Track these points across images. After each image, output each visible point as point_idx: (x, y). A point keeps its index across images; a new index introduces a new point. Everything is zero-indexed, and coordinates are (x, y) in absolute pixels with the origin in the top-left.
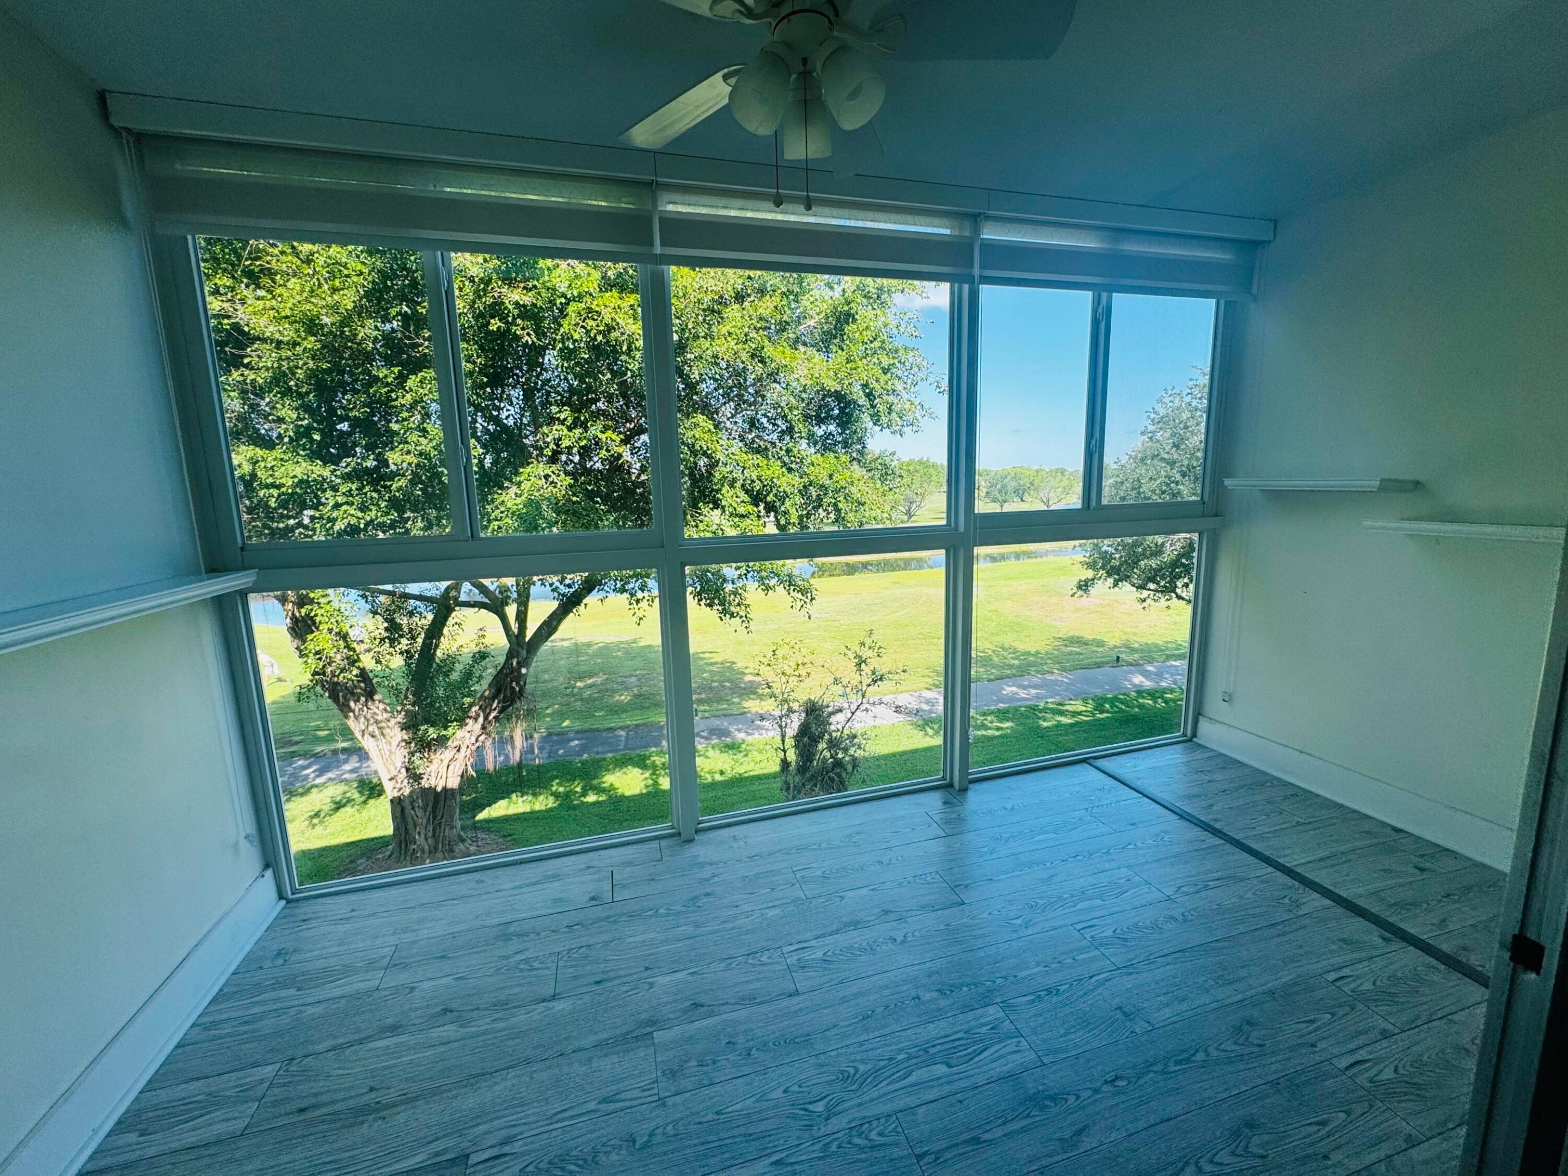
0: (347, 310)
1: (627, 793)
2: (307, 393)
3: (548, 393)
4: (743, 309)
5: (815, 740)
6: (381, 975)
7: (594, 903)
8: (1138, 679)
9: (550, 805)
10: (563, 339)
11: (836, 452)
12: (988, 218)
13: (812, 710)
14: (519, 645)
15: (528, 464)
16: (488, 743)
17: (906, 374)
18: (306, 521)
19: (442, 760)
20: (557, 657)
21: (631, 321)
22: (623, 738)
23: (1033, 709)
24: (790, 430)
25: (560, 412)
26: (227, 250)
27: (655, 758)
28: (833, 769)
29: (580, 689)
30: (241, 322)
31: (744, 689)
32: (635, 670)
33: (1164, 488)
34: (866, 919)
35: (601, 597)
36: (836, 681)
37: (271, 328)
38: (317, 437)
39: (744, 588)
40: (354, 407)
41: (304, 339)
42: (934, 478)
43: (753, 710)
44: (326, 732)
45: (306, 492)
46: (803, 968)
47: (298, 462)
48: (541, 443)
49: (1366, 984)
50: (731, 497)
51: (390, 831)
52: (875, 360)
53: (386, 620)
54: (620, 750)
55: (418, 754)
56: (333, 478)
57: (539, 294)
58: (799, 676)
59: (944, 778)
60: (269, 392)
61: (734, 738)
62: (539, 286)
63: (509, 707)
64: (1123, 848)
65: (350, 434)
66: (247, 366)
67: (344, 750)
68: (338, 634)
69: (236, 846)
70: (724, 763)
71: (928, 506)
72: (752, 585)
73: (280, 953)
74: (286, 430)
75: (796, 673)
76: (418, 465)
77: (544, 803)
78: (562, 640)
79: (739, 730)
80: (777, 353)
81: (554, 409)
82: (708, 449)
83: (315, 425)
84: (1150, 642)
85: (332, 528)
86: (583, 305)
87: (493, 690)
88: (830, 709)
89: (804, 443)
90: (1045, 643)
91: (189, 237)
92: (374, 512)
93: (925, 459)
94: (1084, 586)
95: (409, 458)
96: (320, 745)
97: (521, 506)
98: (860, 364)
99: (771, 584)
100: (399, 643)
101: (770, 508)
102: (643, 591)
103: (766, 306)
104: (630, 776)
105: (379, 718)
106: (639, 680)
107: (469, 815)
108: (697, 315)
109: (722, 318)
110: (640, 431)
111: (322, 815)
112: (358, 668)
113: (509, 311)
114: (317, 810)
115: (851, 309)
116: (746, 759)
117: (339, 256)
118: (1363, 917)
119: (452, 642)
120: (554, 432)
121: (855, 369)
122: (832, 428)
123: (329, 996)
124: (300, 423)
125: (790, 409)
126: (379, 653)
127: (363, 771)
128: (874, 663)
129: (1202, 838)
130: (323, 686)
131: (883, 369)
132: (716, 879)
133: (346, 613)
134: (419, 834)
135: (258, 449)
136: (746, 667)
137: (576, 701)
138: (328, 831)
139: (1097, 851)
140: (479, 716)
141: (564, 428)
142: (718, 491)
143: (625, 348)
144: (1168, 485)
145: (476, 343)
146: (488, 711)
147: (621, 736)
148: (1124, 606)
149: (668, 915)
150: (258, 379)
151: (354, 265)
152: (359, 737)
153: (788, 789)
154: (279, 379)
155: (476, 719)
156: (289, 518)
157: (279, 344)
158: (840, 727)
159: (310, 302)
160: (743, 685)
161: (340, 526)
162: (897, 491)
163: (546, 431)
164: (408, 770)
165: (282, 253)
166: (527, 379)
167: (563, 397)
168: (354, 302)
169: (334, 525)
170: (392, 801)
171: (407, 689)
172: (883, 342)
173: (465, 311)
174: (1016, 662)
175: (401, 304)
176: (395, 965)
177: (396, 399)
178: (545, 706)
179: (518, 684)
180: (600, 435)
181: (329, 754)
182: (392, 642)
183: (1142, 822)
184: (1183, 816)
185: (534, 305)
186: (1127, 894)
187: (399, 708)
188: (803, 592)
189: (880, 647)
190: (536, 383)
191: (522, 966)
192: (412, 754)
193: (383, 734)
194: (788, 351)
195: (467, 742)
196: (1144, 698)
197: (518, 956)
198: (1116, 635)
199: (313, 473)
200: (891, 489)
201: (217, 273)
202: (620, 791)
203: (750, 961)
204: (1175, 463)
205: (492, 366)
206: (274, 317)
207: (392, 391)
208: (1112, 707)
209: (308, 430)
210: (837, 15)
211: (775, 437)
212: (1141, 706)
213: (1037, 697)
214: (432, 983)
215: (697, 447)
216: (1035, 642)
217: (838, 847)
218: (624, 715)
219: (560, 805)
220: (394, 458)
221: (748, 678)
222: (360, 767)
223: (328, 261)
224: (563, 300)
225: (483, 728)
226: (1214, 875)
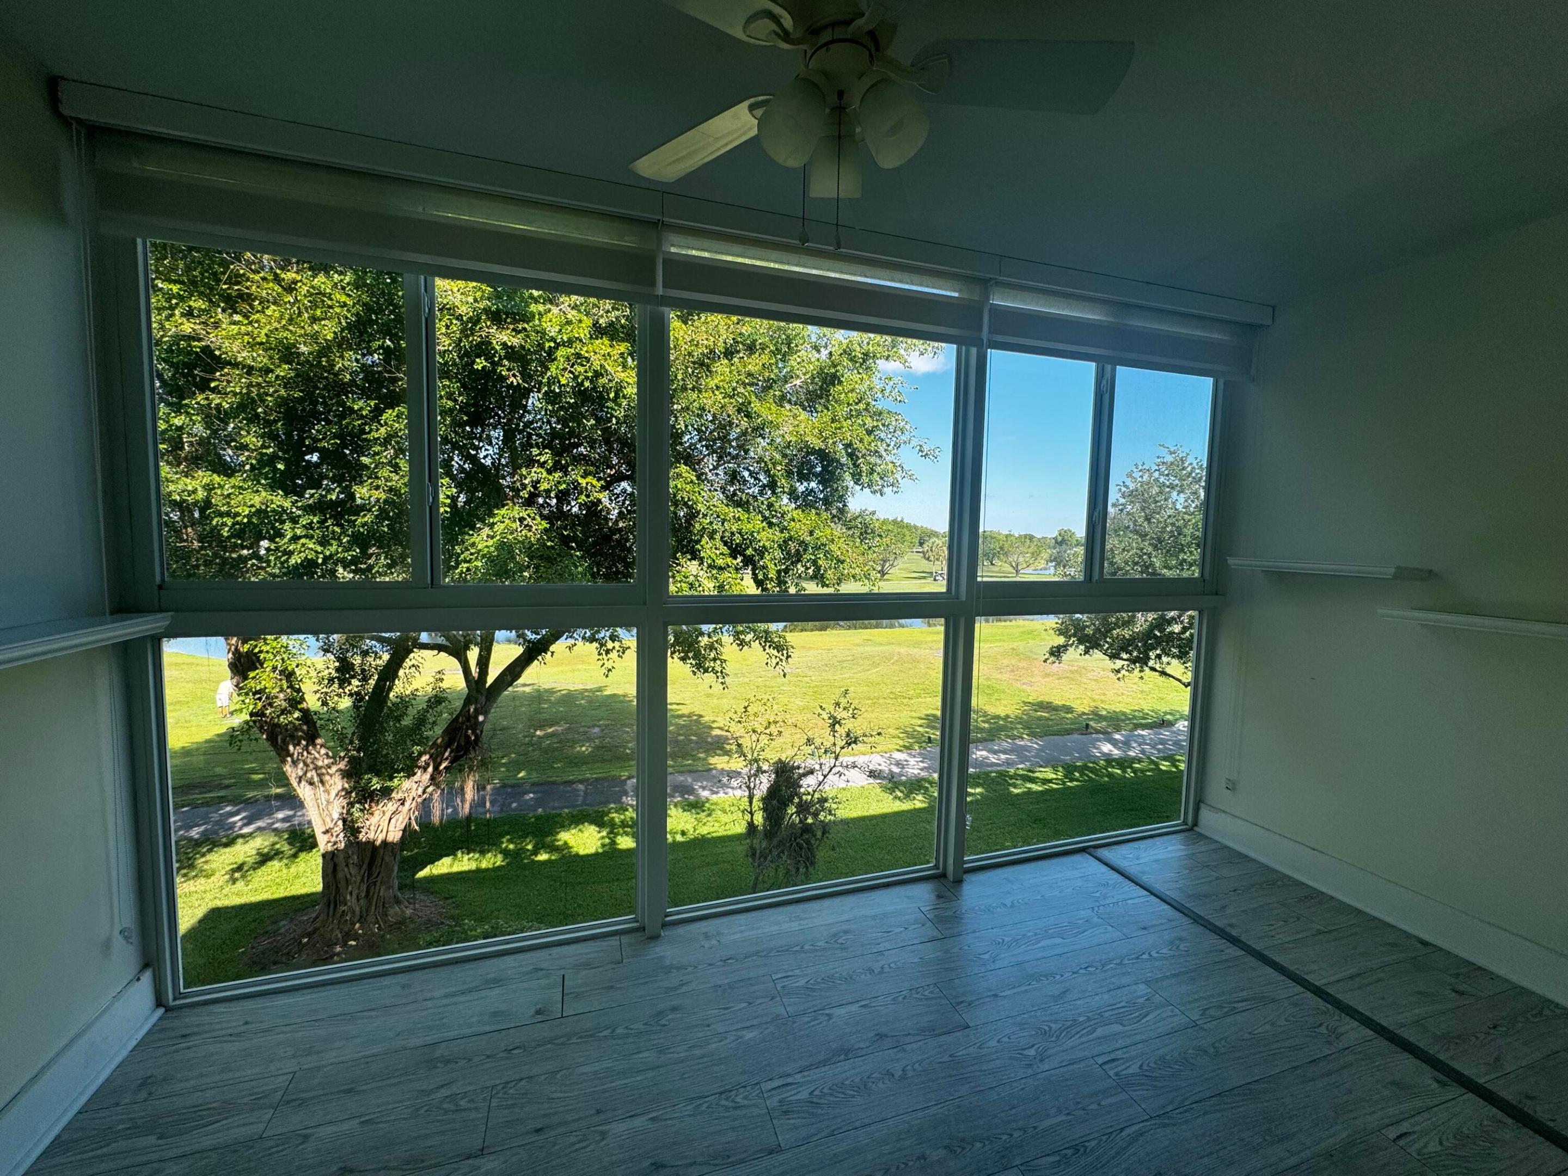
0: (326, 340)
1: (582, 852)
2: (275, 422)
3: (530, 435)
4: (732, 365)
5: (785, 804)
6: (268, 1117)
7: (540, 1018)
8: (1107, 748)
9: (498, 864)
10: (548, 382)
11: (817, 508)
12: (998, 284)
13: (783, 772)
14: (478, 691)
15: (503, 506)
16: (436, 796)
17: (889, 436)
18: (263, 552)
19: (384, 813)
20: (518, 703)
21: (620, 369)
22: (582, 793)
23: (1003, 775)
24: (772, 485)
25: (540, 454)
26: (206, 274)
27: (614, 815)
28: (801, 835)
29: (539, 737)
30: (212, 346)
31: (711, 744)
32: (599, 720)
33: (1137, 559)
34: (856, 1046)
35: (569, 644)
36: (809, 742)
37: (245, 354)
38: (281, 466)
39: (719, 642)
40: (324, 438)
41: (279, 366)
42: (908, 538)
43: (719, 767)
44: (261, 776)
45: (262, 523)
46: (786, 1113)
47: (257, 491)
48: (518, 484)
49: (1432, 1144)
50: (711, 549)
51: (319, 888)
52: (860, 421)
53: (338, 659)
54: (577, 806)
55: (357, 806)
56: (294, 510)
57: (528, 336)
58: (771, 735)
59: (936, 867)
60: (234, 418)
61: (698, 796)
62: (529, 329)
63: (462, 756)
64: (1137, 958)
65: (317, 465)
66: (214, 390)
67: (278, 797)
68: (282, 672)
69: (107, 945)
70: (686, 822)
71: (901, 566)
72: (727, 639)
73: (145, 1083)
74: (249, 458)
75: (767, 731)
76: (386, 501)
77: (492, 861)
78: (525, 685)
79: (704, 788)
80: (764, 410)
81: (535, 451)
82: (689, 500)
83: (280, 454)
84: (1118, 710)
85: (287, 561)
86: (572, 351)
87: (446, 739)
88: (801, 771)
89: (785, 500)
90: (1015, 706)
91: (139, 241)
92: (335, 547)
93: (899, 519)
94: (1057, 652)
95: (376, 494)
96: (253, 790)
97: (492, 549)
98: (845, 424)
99: (747, 639)
100: (350, 684)
101: (748, 561)
102: (613, 642)
103: (754, 364)
104: (586, 834)
105: (320, 763)
106: (603, 730)
107: (408, 874)
108: (687, 367)
109: (710, 372)
110: (620, 478)
111: (246, 868)
112: (301, 710)
113: (496, 352)
114: (240, 861)
115: (837, 371)
116: (709, 819)
117: (323, 286)
118: (1410, 1053)
119: (407, 686)
120: (533, 474)
121: (839, 429)
122: (813, 485)
123: (196, 1147)
124: (264, 451)
125: (774, 464)
126: (326, 693)
127: (296, 821)
128: (849, 725)
129: (1222, 947)
130: (261, 728)
131: (867, 430)
132: (684, 989)
133: (294, 651)
134: (351, 894)
135: (215, 476)
136: (714, 721)
137: (533, 750)
138: (250, 887)
139: (1111, 961)
140: (428, 765)
141: (543, 471)
142: (698, 542)
143: (612, 395)
144: (1140, 557)
145: (459, 381)
146: (439, 760)
147: (578, 791)
148: (1092, 673)
149: (628, 1036)
150: (224, 404)
151: (338, 296)
152: (295, 784)
153: (754, 855)
154: (246, 406)
155: (425, 769)
156: (243, 547)
157: (250, 370)
158: (810, 790)
159: (288, 330)
160: (709, 740)
161: (295, 560)
162: (876, 549)
163: (524, 473)
164: (344, 821)
165: (264, 279)
166: (509, 420)
167: (544, 439)
168: (335, 333)
169: (289, 558)
170: (324, 856)
171: (353, 734)
172: (868, 404)
173: (450, 348)
174: (986, 725)
175: (385, 338)
176: (288, 1102)
177: (369, 433)
178: (501, 754)
179: (473, 733)
180: (581, 480)
181: (262, 800)
182: (343, 682)
183: (1152, 926)
184: (1197, 919)
185: (522, 347)
186: (1148, 1018)
187: (342, 754)
188: (779, 648)
189: (856, 709)
190: (518, 425)
191: (445, 1106)
192: (351, 804)
193: (322, 782)
194: (773, 407)
195: (413, 794)
196: (1113, 767)
197: (443, 1090)
198: (1085, 701)
199: (272, 503)
200: (870, 548)
201: (192, 295)
202: (574, 850)
203: (723, 1102)
204: (1147, 535)
205: (473, 405)
206: (248, 343)
207: (365, 424)
208: (1081, 776)
209: (273, 459)
210: (877, 49)
211: (757, 491)
212: (1110, 775)
213: (1009, 763)
214: (331, 1129)
215: (679, 497)
216: (1006, 706)
217: (824, 949)
218: (584, 768)
219: (508, 864)
220: (362, 492)
221: (716, 732)
222: (294, 816)
223: (312, 290)
224: (552, 344)
225: (432, 778)
226: (1241, 994)
